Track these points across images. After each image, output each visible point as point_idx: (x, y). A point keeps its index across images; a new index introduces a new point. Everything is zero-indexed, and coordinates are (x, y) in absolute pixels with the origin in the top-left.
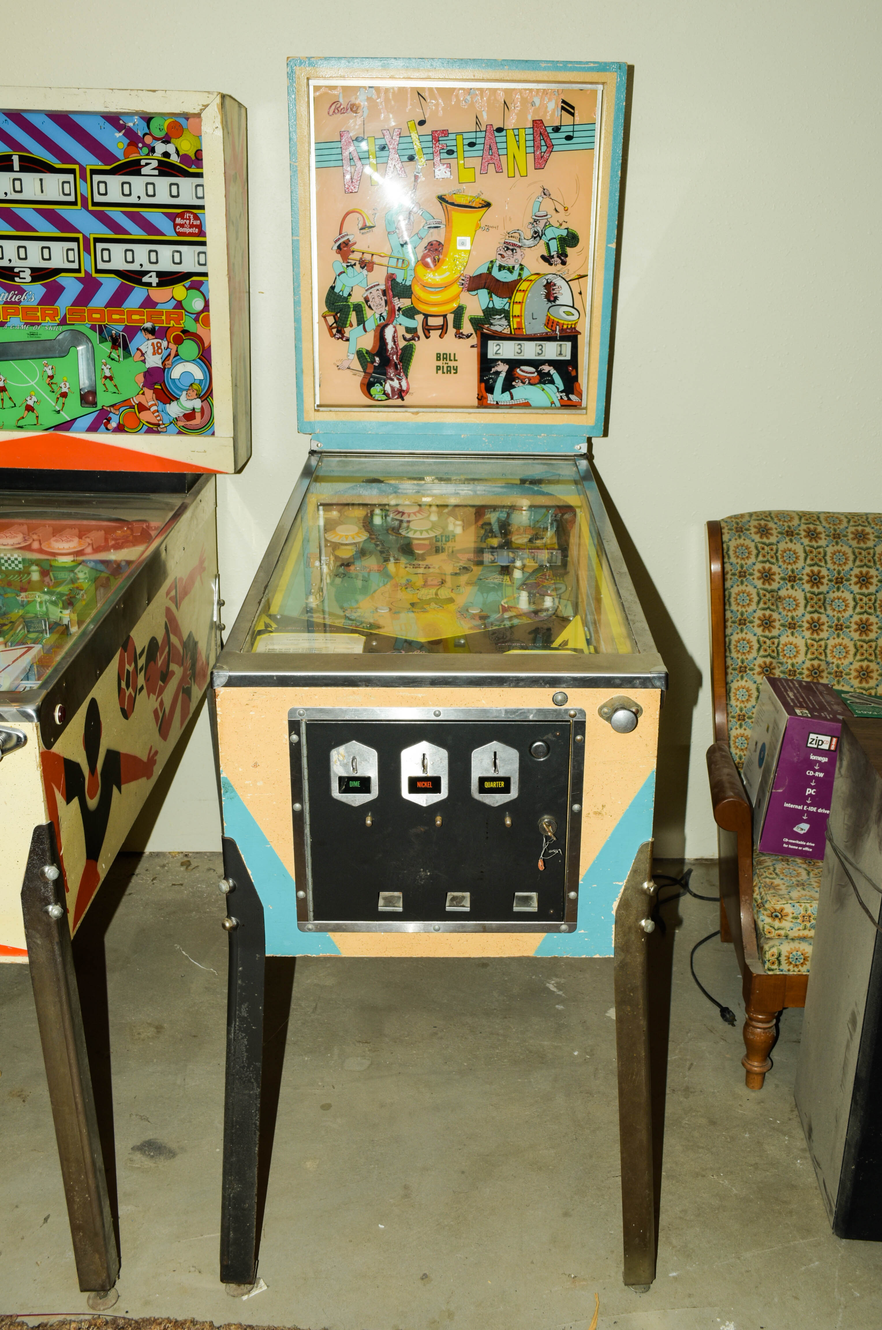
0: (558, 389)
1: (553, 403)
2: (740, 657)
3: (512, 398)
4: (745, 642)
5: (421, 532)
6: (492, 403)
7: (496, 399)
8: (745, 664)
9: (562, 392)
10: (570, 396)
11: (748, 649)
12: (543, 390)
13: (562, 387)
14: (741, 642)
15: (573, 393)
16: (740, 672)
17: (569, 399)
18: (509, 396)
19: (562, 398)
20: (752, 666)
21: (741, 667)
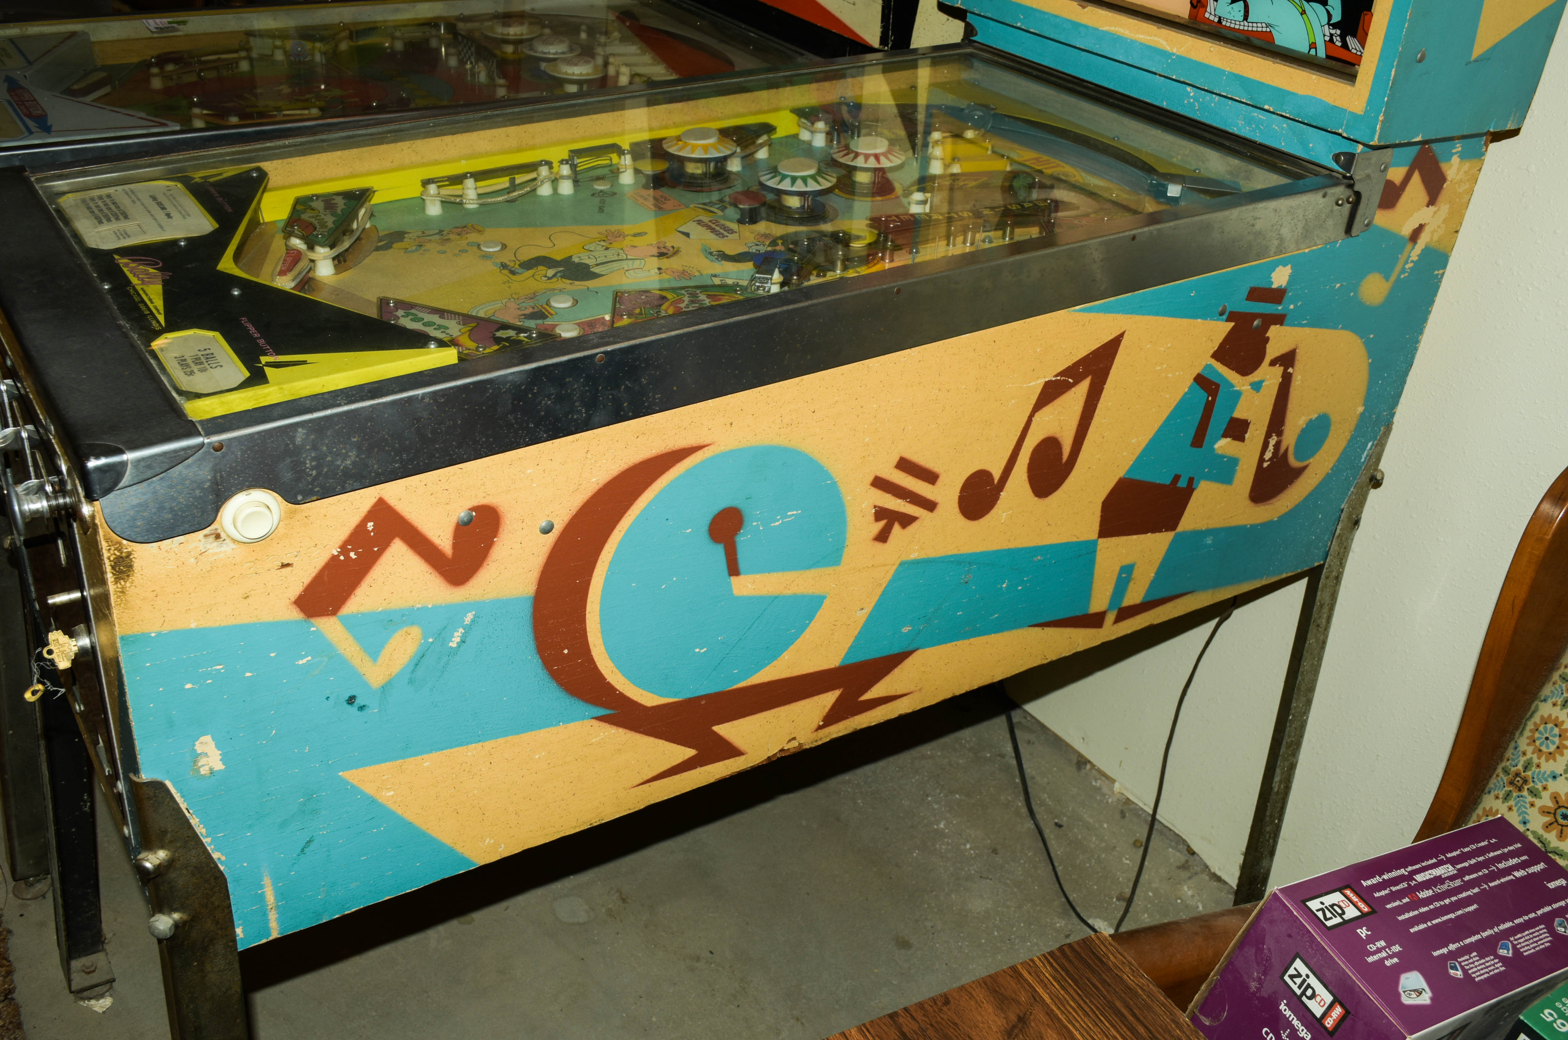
0: (1330, 16)
1: (1313, 46)
2: (1529, 755)
3: (1246, 17)
4: (1556, 731)
5: (794, 179)
6: (1212, 18)
7: (1218, 13)
8: (1529, 773)
9: (1335, 26)
10: (1349, 39)
11: (1552, 748)
12: (1303, 12)
13: (1337, 17)
14: (1549, 726)
15: (1354, 35)
16: (1511, 783)
17: (1345, 45)
18: (1242, 13)
19: (1331, 40)
20: (1539, 786)
21: (1517, 774)
